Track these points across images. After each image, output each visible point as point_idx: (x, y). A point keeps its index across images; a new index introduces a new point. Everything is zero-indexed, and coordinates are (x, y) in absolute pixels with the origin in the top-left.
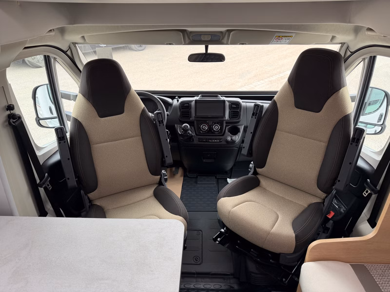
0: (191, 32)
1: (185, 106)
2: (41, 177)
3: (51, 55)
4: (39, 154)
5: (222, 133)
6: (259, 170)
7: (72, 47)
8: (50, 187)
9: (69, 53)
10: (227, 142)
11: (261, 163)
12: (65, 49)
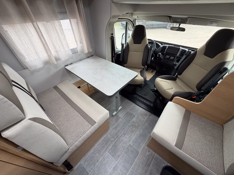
0: (174, 17)
1: (164, 48)
2: (115, 55)
3: (128, 22)
4: (116, 49)
5: (173, 60)
6: (178, 76)
7: (135, 20)
8: (116, 58)
9: (133, 22)
10: (174, 64)
11: (180, 74)
12: (132, 21)
